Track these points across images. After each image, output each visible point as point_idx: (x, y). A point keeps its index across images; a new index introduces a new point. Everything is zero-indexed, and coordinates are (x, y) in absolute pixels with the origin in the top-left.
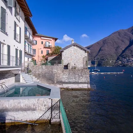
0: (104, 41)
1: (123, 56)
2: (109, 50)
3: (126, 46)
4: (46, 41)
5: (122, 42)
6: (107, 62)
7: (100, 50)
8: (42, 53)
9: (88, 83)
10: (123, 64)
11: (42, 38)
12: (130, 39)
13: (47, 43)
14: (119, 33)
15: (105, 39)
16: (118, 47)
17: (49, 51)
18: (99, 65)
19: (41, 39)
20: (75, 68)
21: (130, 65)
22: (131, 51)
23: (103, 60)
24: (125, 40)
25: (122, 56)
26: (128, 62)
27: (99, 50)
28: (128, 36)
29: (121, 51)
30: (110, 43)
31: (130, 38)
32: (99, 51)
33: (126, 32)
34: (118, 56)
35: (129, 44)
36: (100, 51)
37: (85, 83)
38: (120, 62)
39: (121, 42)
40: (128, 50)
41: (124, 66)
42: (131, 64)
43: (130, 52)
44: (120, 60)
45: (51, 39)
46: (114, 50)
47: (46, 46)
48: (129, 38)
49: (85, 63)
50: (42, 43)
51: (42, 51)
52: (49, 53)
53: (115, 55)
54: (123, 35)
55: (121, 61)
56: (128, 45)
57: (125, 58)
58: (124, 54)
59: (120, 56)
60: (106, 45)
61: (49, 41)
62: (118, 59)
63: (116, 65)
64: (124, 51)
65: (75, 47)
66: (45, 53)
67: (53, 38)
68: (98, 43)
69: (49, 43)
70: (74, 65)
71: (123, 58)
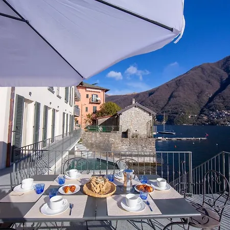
0: (178, 82)
1: (211, 107)
2: (186, 97)
3: (215, 91)
4: (93, 93)
5: (208, 84)
6: (182, 117)
7: (171, 96)
8: (87, 111)
9: (153, 156)
10: (211, 121)
11: (87, 89)
12: (221, 79)
13: (94, 97)
14: (202, 68)
15: (179, 79)
16: (201, 92)
17: (96, 107)
18: (170, 122)
19: (86, 91)
20: (137, 136)
21: (222, 123)
22: (224, 99)
23: (177, 114)
24: (212, 80)
25: (209, 108)
26: (219, 117)
27: (169, 97)
28: (217, 74)
29: (206, 99)
30: (187, 85)
31: (222, 77)
32: (169, 99)
33: (214, 67)
34: (202, 107)
35: (219, 87)
36: (172, 99)
37: (149, 156)
38: (205, 118)
39: (205, 83)
40: (218, 97)
41: (213, 124)
42: (224, 121)
43: (223, 101)
44: (206, 115)
45: (100, 91)
46: (196, 97)
47: (92, 101)
48: (219, 78)
49: (149, 129)
50: (87, 96)
51: (87, 108)
52: (96, 111)
53: (196, 105)
54: (209, 72)
55: (208, 115)
56: (218, 89)
57: (213, 110)
58: (212, 103)
59: (205, 106)
60: (180, 88)
61: (97, 94)
62: (202, 112)
63: (198, 122)
64: (211, 100)
65: (137, 109)
66: (91, 111)
67: (103, 90)
68: (167, 85)
69: (97, 96)
70: (135, 132)
71: (211, 110)
